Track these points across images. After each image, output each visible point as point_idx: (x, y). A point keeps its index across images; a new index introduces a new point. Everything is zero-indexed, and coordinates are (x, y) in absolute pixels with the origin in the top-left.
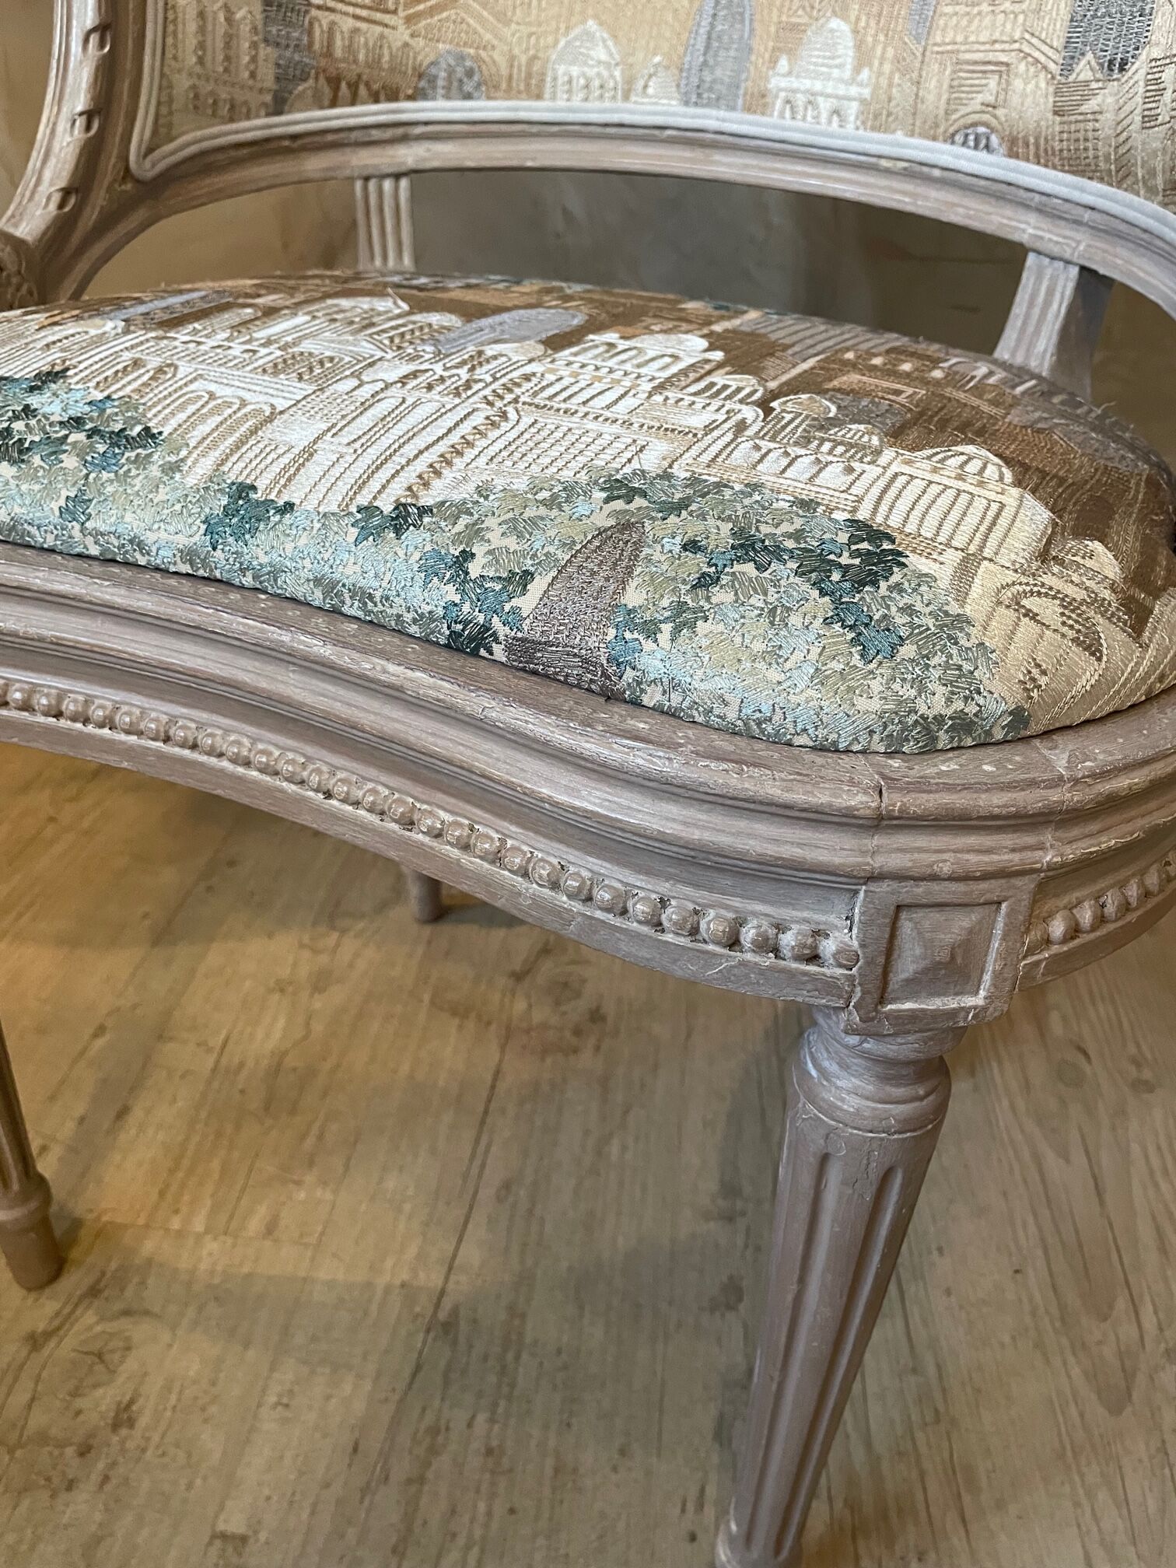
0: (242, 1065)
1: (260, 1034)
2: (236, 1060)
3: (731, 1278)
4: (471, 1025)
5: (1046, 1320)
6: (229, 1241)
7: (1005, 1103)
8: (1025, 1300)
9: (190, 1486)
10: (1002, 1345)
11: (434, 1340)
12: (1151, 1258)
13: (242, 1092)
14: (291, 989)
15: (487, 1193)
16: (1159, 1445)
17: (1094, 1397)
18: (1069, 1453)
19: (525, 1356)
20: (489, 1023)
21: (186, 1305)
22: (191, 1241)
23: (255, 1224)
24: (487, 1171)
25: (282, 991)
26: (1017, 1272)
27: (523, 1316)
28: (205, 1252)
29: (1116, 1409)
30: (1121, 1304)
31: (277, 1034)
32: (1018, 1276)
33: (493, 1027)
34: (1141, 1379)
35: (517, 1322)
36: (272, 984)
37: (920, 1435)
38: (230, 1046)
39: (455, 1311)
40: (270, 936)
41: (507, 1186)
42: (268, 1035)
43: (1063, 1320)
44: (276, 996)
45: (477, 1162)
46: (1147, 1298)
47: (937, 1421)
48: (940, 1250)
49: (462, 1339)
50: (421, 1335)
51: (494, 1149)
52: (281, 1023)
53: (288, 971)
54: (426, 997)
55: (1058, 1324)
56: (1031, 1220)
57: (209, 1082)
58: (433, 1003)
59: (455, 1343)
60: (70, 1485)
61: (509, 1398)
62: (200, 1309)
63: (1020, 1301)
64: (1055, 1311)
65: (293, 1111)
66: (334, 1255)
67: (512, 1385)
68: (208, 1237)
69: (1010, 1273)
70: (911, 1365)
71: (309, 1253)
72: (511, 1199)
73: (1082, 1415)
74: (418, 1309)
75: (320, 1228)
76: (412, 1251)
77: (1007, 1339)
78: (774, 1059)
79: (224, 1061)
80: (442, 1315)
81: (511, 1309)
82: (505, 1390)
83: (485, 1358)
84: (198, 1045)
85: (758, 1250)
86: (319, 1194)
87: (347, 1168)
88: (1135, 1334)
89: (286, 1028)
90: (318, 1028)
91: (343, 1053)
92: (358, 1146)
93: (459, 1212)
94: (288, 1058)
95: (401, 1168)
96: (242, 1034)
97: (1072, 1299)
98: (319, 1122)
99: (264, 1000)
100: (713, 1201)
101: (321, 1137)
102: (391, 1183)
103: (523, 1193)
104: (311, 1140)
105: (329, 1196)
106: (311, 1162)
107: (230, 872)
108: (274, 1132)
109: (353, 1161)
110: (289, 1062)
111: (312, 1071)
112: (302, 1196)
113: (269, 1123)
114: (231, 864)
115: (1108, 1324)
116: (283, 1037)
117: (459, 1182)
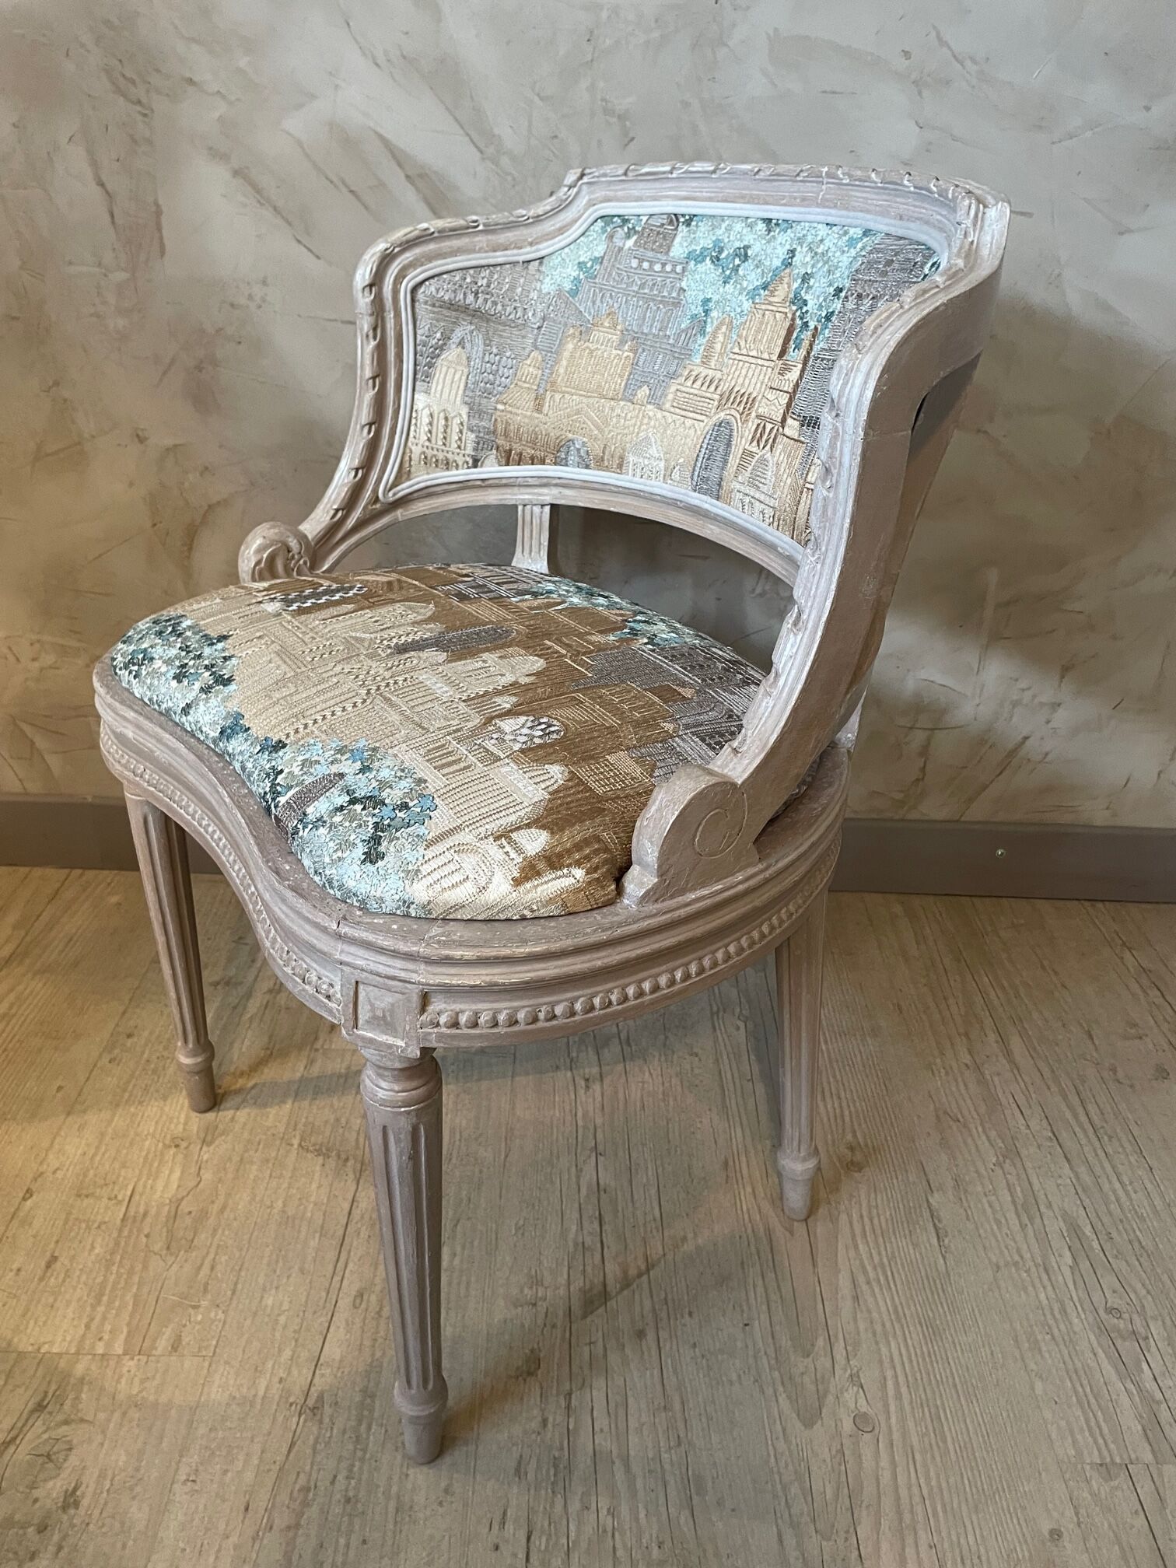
0: (145, 1214)
1: (159, 1186)
2: (142, 1210)
3: (532, 1351)
4: (332, 1163)
5: (765, 1361)
6: (144, 1359)
7: (749, 1189)
8: (750, 1347)
9: (124, 1546)
10: (731, 1383)
11: (305, 1421)
12: (847, 1306)
13: (147, 1236)
14: (184, 1144)
15: (345, 1302)
16: (839, 1447)
17: (794, 1415)
18: (772, 1460)
19: (374, 1427)
20: (347, 1160)
21: (113, 1412)
22: (112, 1363)
23: (163, 1344)
24: (345, 1282)
25: (177, 1146)
26: (746, 1325)
27: (373, 1396)
28: (125, 1369)
29: (808, 1424)
30: (821, 1342)
31: (174, 1183)
32: (747, 1328)
33: (350, 1163)
34: (830, 1399)
35: (369, 1401)
36: (167, 1142)
37: (665, 1456)
38: (136, 1197)
39: (321, 1398)
40: (165, 1098)
41: (360, 1295)
42: (166, 1186)
43: (777, 1358)
44: (173, 1150)
45: (337, 1279)
46: (841, 1336)
47: (679, 1444)
48: (690, 1314)
49: (326, 1420)
50: (295, 1419)
51: (351, 1266)
52: (177, 1174)
53: (181, 1127)
54: (296, 1142)
55: (773, 1362)
56: (760, 1282)
57: (120, 1231)
58: (300, 1145)
59: (321, 1422)
60: (33, 1556)
61: (362, 1460)
62: (124, 1414)
63: (747, 1346)
64: (771, 1351)
65: (190, 1248)
66: (227, 1363)
67: (365, 1451)
68: (128, 1357)
69: (741, 1325)
70: (663, 1404)
71: (206, 1364)
72: (364, 1306)
73: (784, 1430)
74: (291, 1400)
75: (214, 1342)
76: (288, 1353)
77: (734, 1377)
78: (573, 1169)
79: (132, 1212)
80: (311, 1402)
81: (364, 1391)
82: (359, 1454)
83: (344, 1432)
84: (109, 1199)
85: (554, 1326)
86: (212, 1315)
87: (234, 1292)
88: (828, 1365)
89: (180, 1179)
90: (207, 1176)
91: (228, 1195)
92: (243, 1274)
93: (324, 1319)
94: (184, 1203)
95: (277, 1288)
96: (145, 1186)
97: (785, 1341)
98: (211, 1256)
99: (162, 1154)
100: (522, 1291)
101: (212, 1268)
102: (269, 1301)
103: (373, 1298)
104: (205, 1270)
105: (221, 1316)
106: (206, 1290)
107: (129, 1042)
108: (175, 1268)
109: (240, 1286)
110: (185, 1207)
111: (204, 1214)
112: (200, 1317)
113: (170, 1260)
114: (129, 1036)
115: (811, 1358)
116: (179, 1186)
117: (324, 1294)
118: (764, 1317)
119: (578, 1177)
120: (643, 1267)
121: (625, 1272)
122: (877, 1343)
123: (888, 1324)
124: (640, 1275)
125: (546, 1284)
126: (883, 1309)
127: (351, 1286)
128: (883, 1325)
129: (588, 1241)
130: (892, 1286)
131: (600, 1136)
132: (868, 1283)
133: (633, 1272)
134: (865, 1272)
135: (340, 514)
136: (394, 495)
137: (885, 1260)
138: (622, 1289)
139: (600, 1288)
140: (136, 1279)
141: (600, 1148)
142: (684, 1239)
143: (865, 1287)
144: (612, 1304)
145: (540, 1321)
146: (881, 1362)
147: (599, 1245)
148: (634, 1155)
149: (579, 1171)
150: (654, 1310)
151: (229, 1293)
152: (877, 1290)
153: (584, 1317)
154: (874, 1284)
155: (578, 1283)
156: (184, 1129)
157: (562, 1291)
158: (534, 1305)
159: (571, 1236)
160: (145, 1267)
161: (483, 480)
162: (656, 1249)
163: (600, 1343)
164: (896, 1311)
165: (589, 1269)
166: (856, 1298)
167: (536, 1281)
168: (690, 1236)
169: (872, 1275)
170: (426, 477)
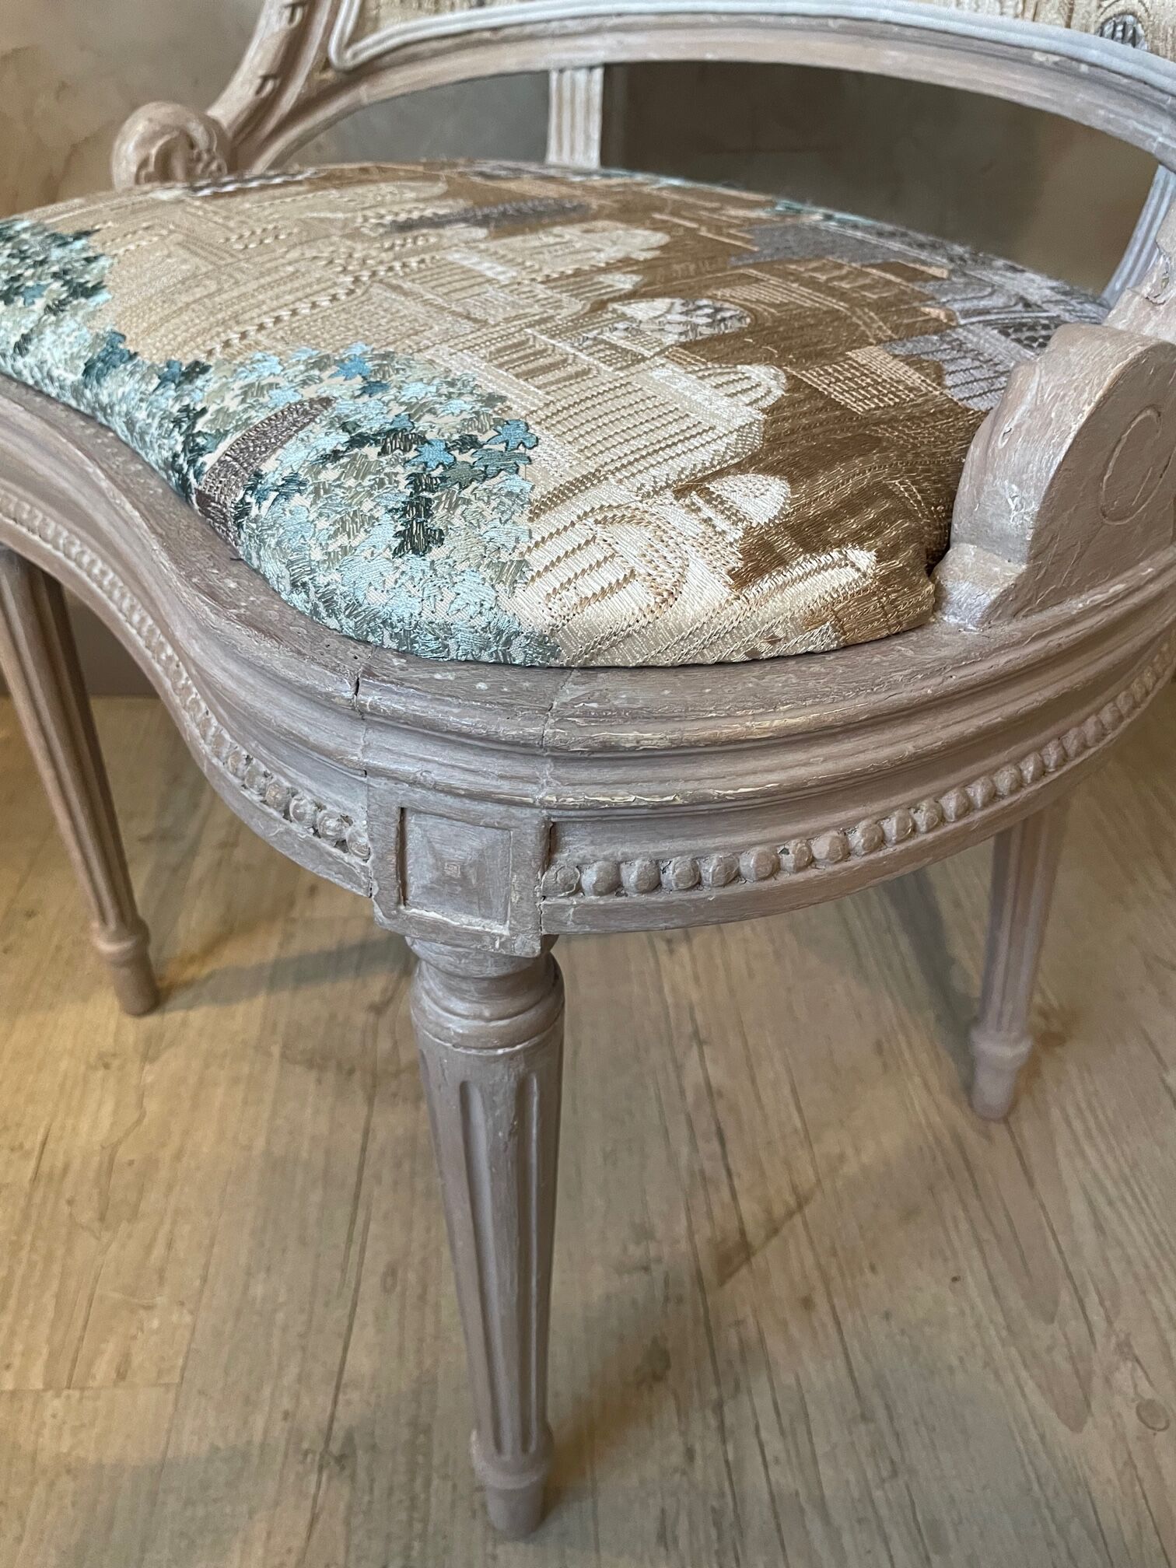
0: (66, 1169)
1: (84, 1126)
2: (59, 1164)
3: (655, 1341)
4: (330, 1077)
5: (993, 1332)
6: (76, 1394)
7: (917, 1080)
8: (968, 1311)
10: (951, 1370)
11: (330, 1478)
12: (1088, 1237)
13: (70, 1202)
14: (116, 1063)
15: (371, 1284)
16: (1126, 1456)
17: (1053, 1414)
18: (1036, 1487)
19: (436, 1482)
20: (351, 1072)
21: (33, 1484)
22: (28, 1405)
23: (103, 1369)
24: (368, 1254)
25: (107, 1066)
26: (955, 1279)
27: (427, 1431)
28: (48, 1412)
29: (1076, 1425)
30: (1066, 1298)
31: (106, 1120)
32: (958, 1285)
33: (358, 1075)
34: (1097, 1383)
35: (422, 1439)
36: (92, 1060)
37: (878, 1494)
38: (50, 1146)
39: (349, 1439)
40: (85, 999)
41: (392, 1271)
42: (94, 1125)
43: (1009, 1328)
44: (101, 1073)
45: (355, 1249)
46: (1091, 1287)
47: (895, 1473)
48: (873, 1268)
49: (362, 1475)
50: (314, 1477)
51: (372, 1227)
52: (108, 1107)
53: (110, 1040)
54: (276, 1050)
55: (1004, 1333)
56: (961, 1214)
57: (29, 1197)
58: (283, 1056)
59: (353, 1477)
61: (423, 1537)
62: (51, 1485)
63: (963, 1313)
64: (1000, 1318)
65: (134, 1215)
66: (201, 1393)
67: (425, 1521)
68: (50, 1393)
69: (948, 1280)
70: (858, 1412)
71: (171, 1396)
72: (398, 1288)
73: (1042, 1437)
74: (305, 1445)
75: (180, 1362)
76: (293, 1371)
77: (955, 1362)
78: (670, 1067)
79: (45, 1167)
80: (335, 1448)
81: (414, 1424)
82: (418, 1527)
83: (391, 1491)
84: (12, 1150)
85: (680, 1300)
86: (175, 1318)
87: (204, 1280)
88: (1084, 1329)
89: (115, 1112)
90: (153, 1106)
91: (186, 1133)
92: (216, 1250)
93: (341, 1313)
94: (121, 1150)
95: (268, 1269)
96: (63, 1128)
97: (1015, 1301)
98: (167, 1227)
99: (86, 1080)
100: (625, 1249)
101: (170, 1245)
102: (258, 1290)
103: (412, 1276)
104: (159, 1251)
105: (188, 1319)
106: (161, 1279)
107: (30, 924)
108: (114, 1247)
109: (212, 1270)
110: (124, 1154)
111: (151, 1163)
112: (155, 1324)
113: (106, 1236)
114: (30, 914)
115: (1056, 1324)
116: (113, 1124)
117: (338, 1274)
118: (978, 1264)
119: (679, 1077)
120: (792, 1202)
121: (769, 1211)
122: (1143, 1293)
123: (1152, 1264)
124: (790, 1214)
125: (658, 1235)
126: (1140, 1240)
127: (376, 1260)
128: (1147, 1267)
129: (708, 1166)
130: (1144, 1205)
131: (699, 1017)
132: (1111, 1203)
133: (779, 1210)
134: (1103, 1189)
135: (270, 86)
136: (355, 55)
137: (1127, 1170)
138: (768, 1238)
139: (738, 1237)
140: (56, 1269)
141: (703, 1034)
142: (842, 1158)
143: (1107, 1210)
144: (758, 1260)
145: (659, 1294)
146: (1155, 1320)
147: (724, 1173)
148: (751, 1041)
149: (679, 1068)
150: (819, 1266)
151: (197, 1283)
152: (1125, 1213)
153: (722, 1282)
154: (1119, 1205)
155: (705, 1231)
156: (116, 1041)
157: (684, 1246)
158: (646, 1269)
159: (683, 1161)
160: (69, 1251)
161: (495, 29)
162: (806, 1176)
163: (751, 1320)
164: (1159, 1244)
165: (717, 1211)
166: (1099, 1228)
167: (644, 1233)
168: (850, 1152)
169: (1112, 1191)
170: (403, 26)
